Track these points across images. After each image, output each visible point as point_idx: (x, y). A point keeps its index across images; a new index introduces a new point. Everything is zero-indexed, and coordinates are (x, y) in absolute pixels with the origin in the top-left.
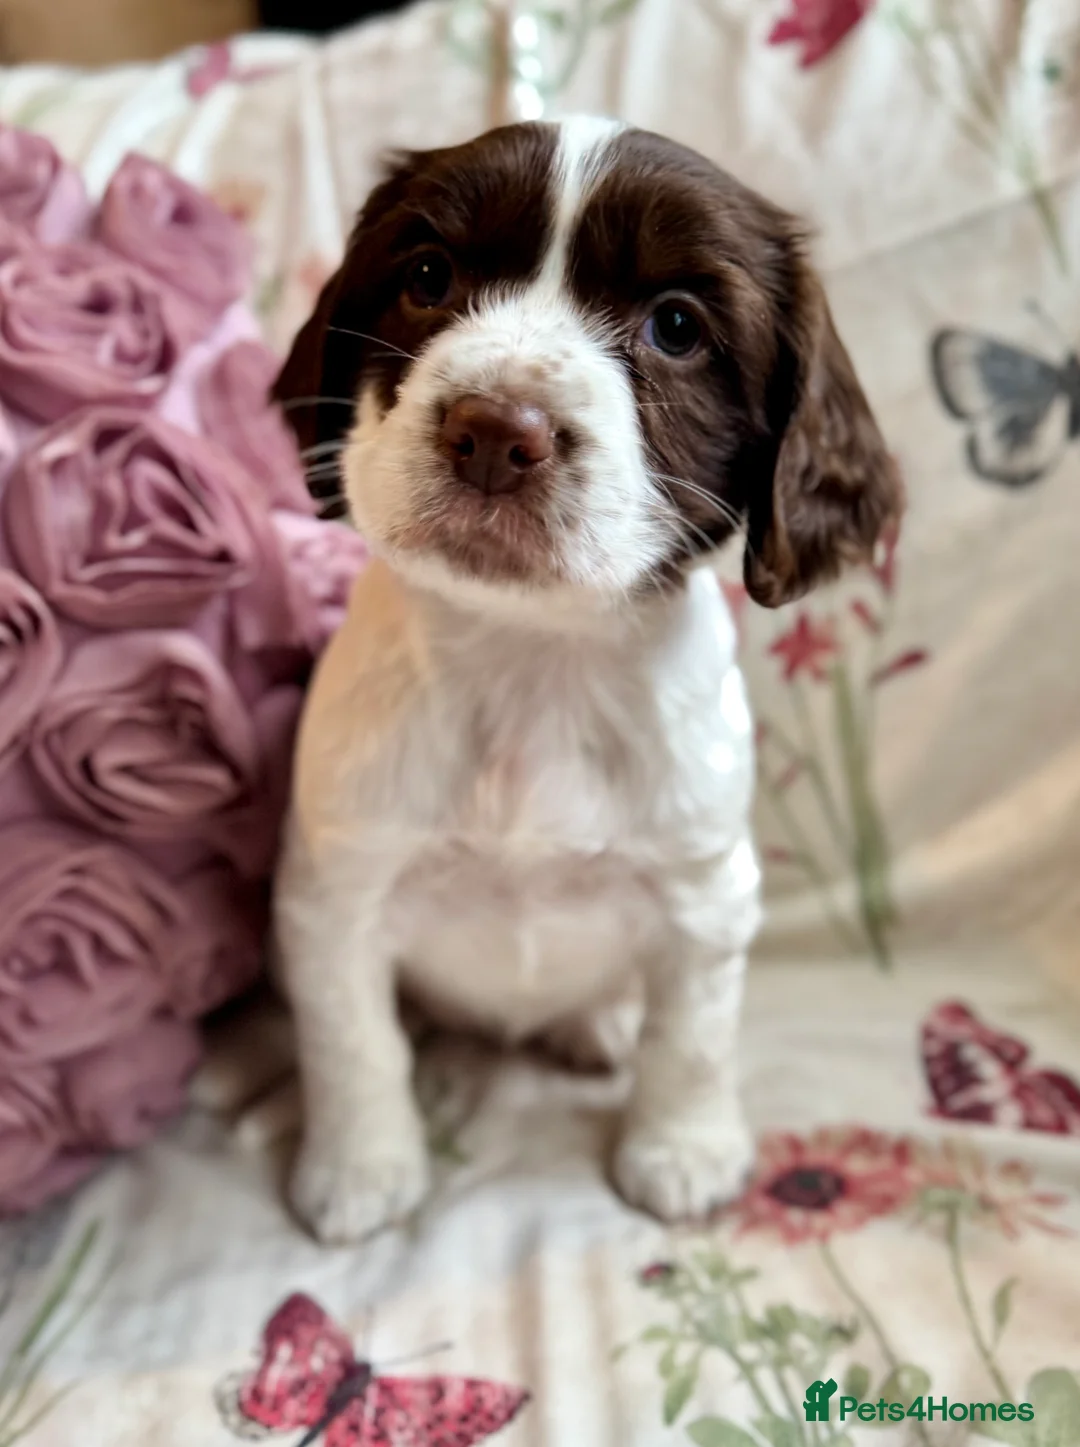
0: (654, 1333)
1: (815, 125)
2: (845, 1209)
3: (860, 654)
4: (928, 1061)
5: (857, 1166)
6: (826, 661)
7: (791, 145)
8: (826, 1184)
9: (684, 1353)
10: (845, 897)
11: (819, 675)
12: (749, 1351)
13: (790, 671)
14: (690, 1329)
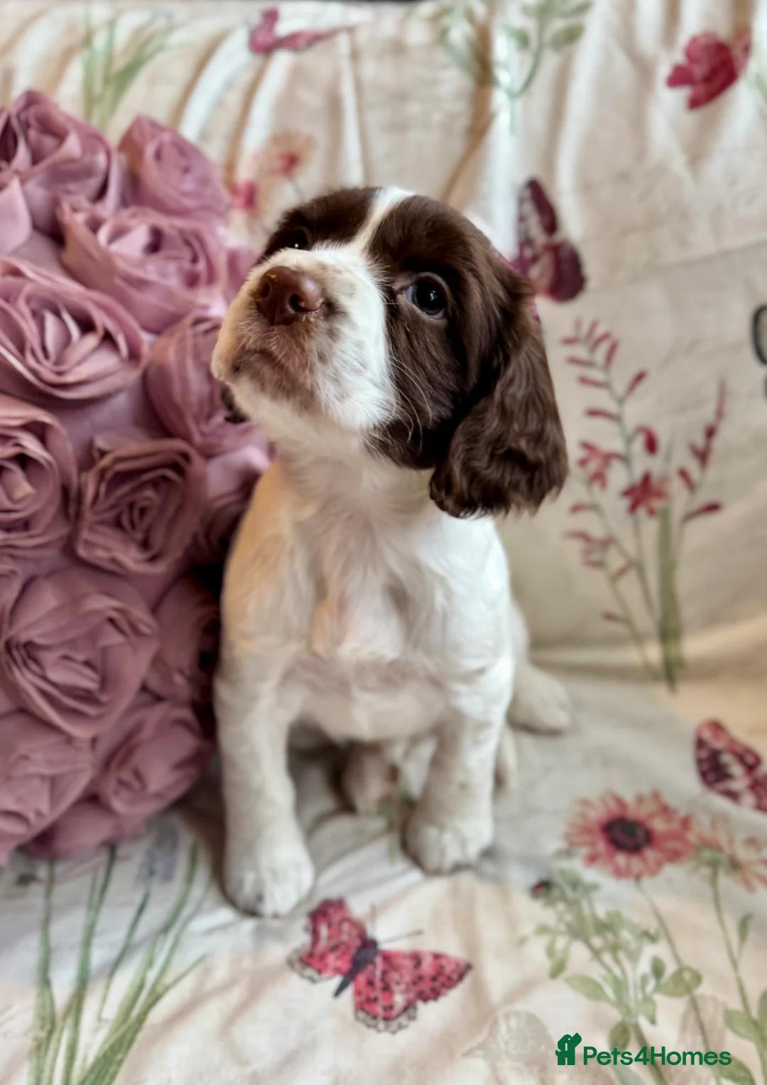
0: (543, 930)
1: (697, 154)
2: (650, 854)
3: (679, 499)
4: (699, 761)
5: (659, 825)
6: (657, 504)
7: (678, 164)
8: (640, 835)
9: (561, 943)
10: (653, 653)
11: (651, 512)
12: (597, 942)
13: (633, 508)
14: (562, 928)
